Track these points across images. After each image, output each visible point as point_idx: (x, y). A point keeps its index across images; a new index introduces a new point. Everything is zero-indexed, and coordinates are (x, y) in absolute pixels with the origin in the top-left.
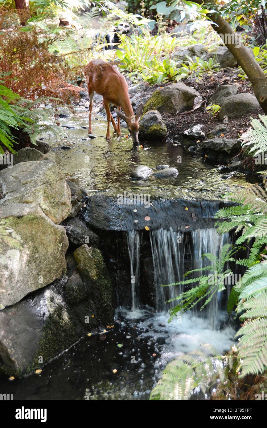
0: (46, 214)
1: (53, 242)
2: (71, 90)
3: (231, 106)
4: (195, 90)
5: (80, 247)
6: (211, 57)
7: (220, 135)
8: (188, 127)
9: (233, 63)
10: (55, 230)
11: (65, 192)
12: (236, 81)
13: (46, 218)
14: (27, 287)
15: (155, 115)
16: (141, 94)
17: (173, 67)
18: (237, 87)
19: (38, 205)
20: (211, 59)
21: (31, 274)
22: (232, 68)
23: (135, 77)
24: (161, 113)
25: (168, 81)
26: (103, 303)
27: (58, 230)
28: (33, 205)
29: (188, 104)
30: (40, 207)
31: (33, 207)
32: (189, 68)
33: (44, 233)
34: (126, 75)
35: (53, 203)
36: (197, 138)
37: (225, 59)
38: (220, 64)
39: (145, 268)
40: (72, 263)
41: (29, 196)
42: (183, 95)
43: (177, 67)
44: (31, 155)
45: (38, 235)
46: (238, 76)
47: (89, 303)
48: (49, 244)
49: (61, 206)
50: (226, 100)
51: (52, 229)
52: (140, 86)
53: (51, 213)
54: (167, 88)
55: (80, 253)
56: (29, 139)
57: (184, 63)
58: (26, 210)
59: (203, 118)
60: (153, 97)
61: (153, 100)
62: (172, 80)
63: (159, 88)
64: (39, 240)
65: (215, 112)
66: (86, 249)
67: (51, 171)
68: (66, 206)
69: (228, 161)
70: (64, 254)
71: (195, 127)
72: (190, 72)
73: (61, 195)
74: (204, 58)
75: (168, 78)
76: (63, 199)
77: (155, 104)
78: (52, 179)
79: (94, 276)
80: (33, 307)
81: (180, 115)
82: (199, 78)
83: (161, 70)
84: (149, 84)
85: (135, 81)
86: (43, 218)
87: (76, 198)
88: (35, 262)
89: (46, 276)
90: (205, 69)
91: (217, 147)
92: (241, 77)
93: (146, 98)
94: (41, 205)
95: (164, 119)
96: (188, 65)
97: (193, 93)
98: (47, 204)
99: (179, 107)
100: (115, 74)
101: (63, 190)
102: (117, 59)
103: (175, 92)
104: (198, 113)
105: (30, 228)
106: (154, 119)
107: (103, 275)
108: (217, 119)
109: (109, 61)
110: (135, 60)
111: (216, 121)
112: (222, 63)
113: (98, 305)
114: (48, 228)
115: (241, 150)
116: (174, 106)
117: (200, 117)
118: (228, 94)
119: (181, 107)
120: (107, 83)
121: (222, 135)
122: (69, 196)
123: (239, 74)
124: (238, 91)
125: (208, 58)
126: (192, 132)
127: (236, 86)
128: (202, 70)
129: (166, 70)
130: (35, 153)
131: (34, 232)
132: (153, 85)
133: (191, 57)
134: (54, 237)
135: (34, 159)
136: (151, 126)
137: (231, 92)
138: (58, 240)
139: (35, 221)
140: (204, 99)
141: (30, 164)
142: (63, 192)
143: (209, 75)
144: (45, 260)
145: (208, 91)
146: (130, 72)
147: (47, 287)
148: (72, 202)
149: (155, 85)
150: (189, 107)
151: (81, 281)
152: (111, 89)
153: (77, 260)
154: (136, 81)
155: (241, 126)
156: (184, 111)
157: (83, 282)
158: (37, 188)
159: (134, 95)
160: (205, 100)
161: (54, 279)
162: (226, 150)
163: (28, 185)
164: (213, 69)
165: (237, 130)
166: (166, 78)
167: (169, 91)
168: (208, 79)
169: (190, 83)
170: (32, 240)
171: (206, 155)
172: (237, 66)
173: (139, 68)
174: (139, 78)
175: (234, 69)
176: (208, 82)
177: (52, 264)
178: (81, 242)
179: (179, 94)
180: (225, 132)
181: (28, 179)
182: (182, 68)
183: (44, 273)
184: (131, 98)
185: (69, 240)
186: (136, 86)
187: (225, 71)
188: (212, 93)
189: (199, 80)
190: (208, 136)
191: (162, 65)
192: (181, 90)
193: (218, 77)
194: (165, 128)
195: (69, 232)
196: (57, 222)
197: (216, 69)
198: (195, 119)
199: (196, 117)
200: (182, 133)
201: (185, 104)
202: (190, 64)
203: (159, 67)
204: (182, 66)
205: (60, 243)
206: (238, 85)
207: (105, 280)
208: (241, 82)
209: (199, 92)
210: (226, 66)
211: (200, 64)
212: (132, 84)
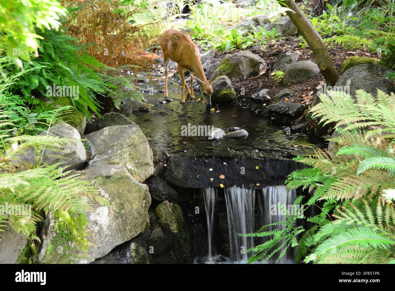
0: (131, 174)
1: (137, 199)
2: (148, 57)
3: (294, 73)
4: (260, 58)
5: (162, 203)
6: (274, 27)
7: (284, 99)
8: (255, 91)
9: (294, 32)
10: (139, 188)
11: (148, 153)
12: (297, 49)
13: (132, 177)
14: (115, 240)
15: (225, 80)
16: (211, 61)
17: (239, 36)
18: (298, 55)
19: (124, 166)
20: (274, 28)
21: (118, 228)
22: (293, 37)
23: (205, 45)
24: (230, 78)
25: (235, 48)
26: (183, 254)
27: (142, 188)
28: (120, 166)
29: (254, 70)
30: (126, 167)
31: (120, 168)
32: (254, 37)
33: (130, 191)
34: (196, 43)
35: (138, 164)
36: (263, 101)
37: (286, 29)
38: (282, 34)
39: (220, 221)
40: (154, 218)
41: (116, 158)
42: (250, 62)
43: (243, 36)
44: (116, 119)
45: (124, 193)
46: (298, 45)
47: (170, 255)
48: (133, 201)
49: (144, 166)
50: (288, 67)
51: (137, 187)
52: (210, 53)
53: (135, 173)
54: (235, 56)
55: (162, 209)
56: (113, 103)
57: (249, 32)
58: (113, 171)
59: (268, 83)
60: (222, 63)
61: (222, 66)
62: (239, 47)
63: (228, 56)
64: (125, 198)
65: (279, 77)
66: (167, 205)
67: (136, 135)
68: (149, 166)
69: (292, 123)
70: (147, 209)
71: (262, 91)
72: (255, 40)
73: (145, 156)
74: (267, 27)
75: (235, 46)
76: (146, 160)
77: (225, 70)
78: (136, 142)
79: (174, 230)
80: (120, 259)
81: (247, 80)
82: (264, 46)
83: (228, 39)
84: (218, 51)
85: (205, 49)
86: (128, 178)
87: (158, 158)
88: (122, 218)
89: (132, 230)
90: (268, 37)
91: (281, 111)
92: (301, 46)
93: (216, 64)
94: (127, 165)
95: (233, 84)
96: (253, 34)
97: (259, 60)
98: (132, 165)
99: (246, 73)
100: (188, 43)
101: (146, 151)
102: (188, 28)
103: (243, 59)
104: (263, 78)
105: (117, 187)
106: (224, 84)
107: (183, 228)
108: (281, 84)
109: (181, 30)
110: (204, 29)
111: (280, 86)
112: (284, 32)
113: (178, 257)
114: (134, 186)
115: (304, 113)
116: (241, 72)
117: (265, 82)
118: (290, 61)
119: (248, 73)
120: (182, 51)
121: (286, 99)
122: (151, 156)
123: (299, 42)
124: (299, 58)
125: (271, 28)
126: (258, 95)
127: (297, 53)
128: (266, 39)
129: (234, 38)
130: (119, 117)
131: (120, 191)
132: (222, 52)
133: (255, 26)
134: (138, 194)
135: (119, 122)
136: (221, 90)
137: (293, 59)
138: (141, 197)
139: (121, 180)
140: (268, 65)
141: (116, 128)
142: (146, 153)
143: (273, 43)
144: (131, 215)
145: (272, 58)
146: (200, 40)
147: (133, 240)
148: (154, 162)
149: (224, 52)
150: (255, 73)
151: (163, 234)
152: (185, 57)
153: (158, 215)
154: (207, 49)
155: (303, 90)
156: (250, 77)
157: (165, 235)
158: (123, 150)
159: (205, 61)
160: (270, 67)
161: (138, 233)
162: (291, 113)
163: (115, 147)
164: (275, 37)
165: (299, 95)
166: (234, 46)
167: (237, 59)
168: (271, 47)
169: (256, 51)
170: (119, 197)
171: (272, 118)
172: (297, 35)
173: (209, 37)
174: (209, 45)
175: (295, 38)
176: (272, 50)
177: (137, 219)
178: (162, 198)
179: (247, 61)
180: (289, 97)
181: (115, 142)
182: (248, 37)
183: (129, 227)
184: (202, 64)
185: (152, 197)
186: (206, 53)
187: (287, 40)
188: (275, 61)
189: (263, 48)
190: (273, 99)
191: (230, 33)
192: (248, 58)
193: (281, 46)
194: (234, 92)
195: (152, 190)
196: (141, 180)
197: (278, 38)
198: (261, 84)
199: (261, 82)
200: (250, 97)
201: (251, 70)
202: (255, 33)
203: (226, 36)
204: (247, 35)
205: (144, 200)
206: (299, 52)
207: (185, 233)
208: (302, 50)
209: (264, 59)
210: (288, 35)
211: (264, 33)
212: (203, 51)
